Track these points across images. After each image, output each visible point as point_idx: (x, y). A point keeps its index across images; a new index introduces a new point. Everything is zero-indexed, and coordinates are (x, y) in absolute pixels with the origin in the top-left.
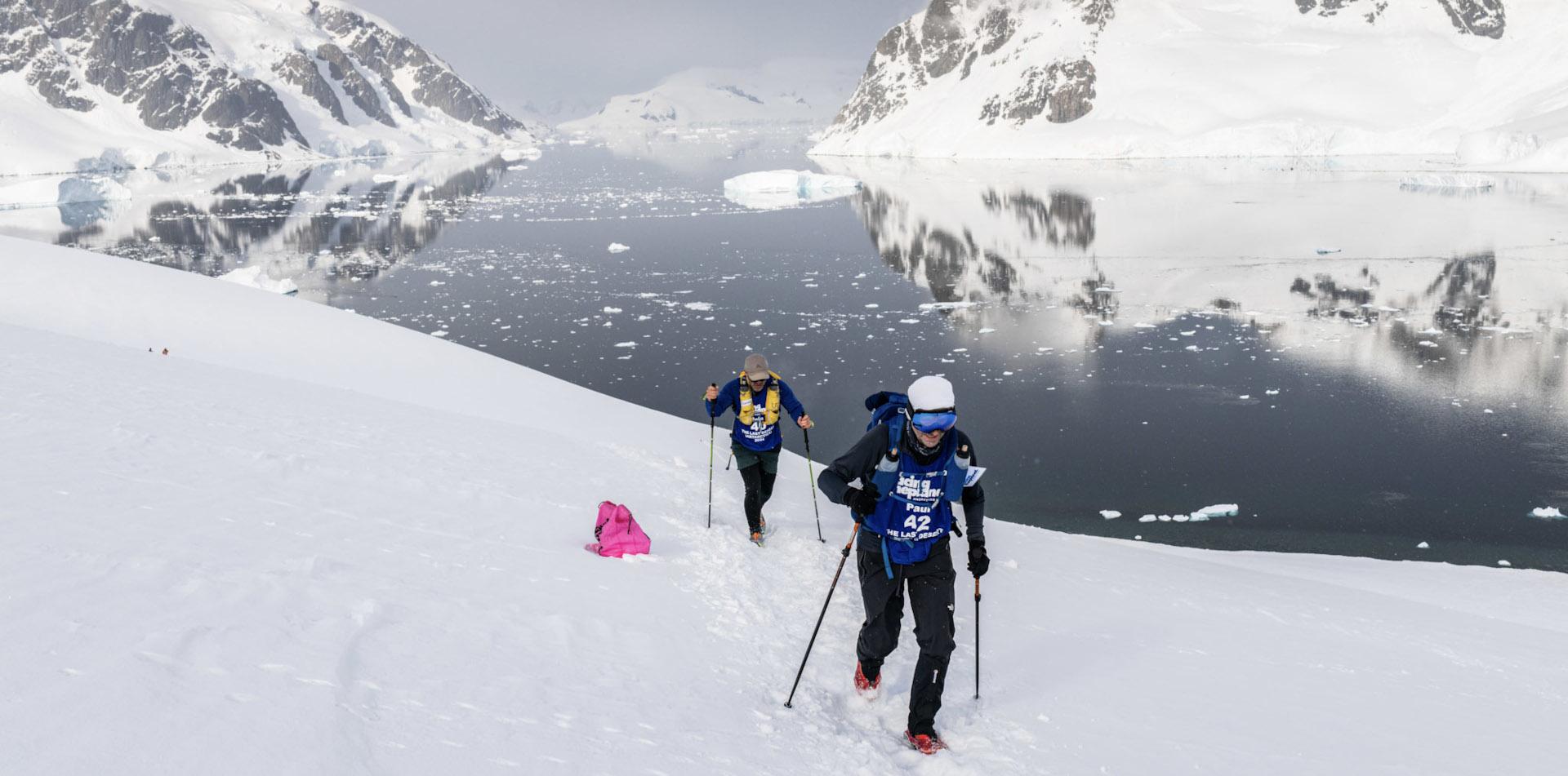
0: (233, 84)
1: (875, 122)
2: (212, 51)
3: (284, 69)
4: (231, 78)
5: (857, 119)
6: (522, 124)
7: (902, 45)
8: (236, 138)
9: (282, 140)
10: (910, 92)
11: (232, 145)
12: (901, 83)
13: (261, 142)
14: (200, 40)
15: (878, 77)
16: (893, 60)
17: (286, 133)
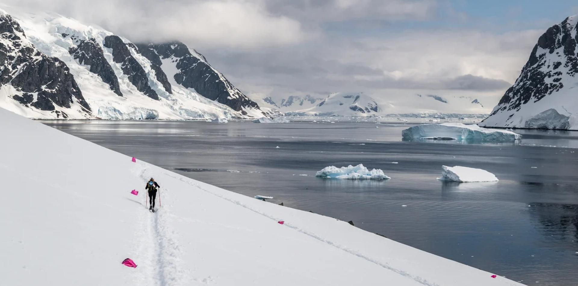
0: (37, 60)
1: (535, 102)
2: (24, 35)
3: (78, 52)
4: (35, 55)
5: (520, 99)
6: (256, 104)
7: (559, 40)
8: (35, 100)
9: (70, 103)
10: (565, 79)
11: (31, 105)
12: (557, 70)
13: (54, 104)
14: (16, 26)
15: (538, 65)
16: (551, 52)
17: (74, 98)
